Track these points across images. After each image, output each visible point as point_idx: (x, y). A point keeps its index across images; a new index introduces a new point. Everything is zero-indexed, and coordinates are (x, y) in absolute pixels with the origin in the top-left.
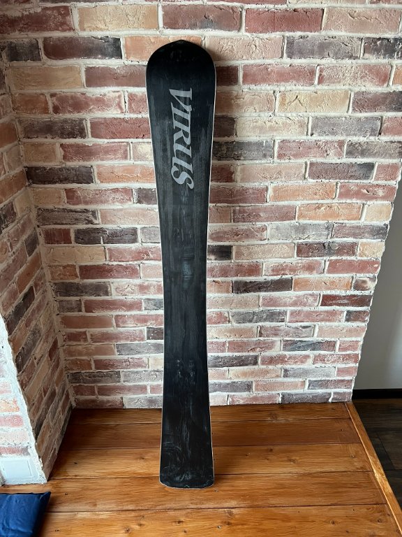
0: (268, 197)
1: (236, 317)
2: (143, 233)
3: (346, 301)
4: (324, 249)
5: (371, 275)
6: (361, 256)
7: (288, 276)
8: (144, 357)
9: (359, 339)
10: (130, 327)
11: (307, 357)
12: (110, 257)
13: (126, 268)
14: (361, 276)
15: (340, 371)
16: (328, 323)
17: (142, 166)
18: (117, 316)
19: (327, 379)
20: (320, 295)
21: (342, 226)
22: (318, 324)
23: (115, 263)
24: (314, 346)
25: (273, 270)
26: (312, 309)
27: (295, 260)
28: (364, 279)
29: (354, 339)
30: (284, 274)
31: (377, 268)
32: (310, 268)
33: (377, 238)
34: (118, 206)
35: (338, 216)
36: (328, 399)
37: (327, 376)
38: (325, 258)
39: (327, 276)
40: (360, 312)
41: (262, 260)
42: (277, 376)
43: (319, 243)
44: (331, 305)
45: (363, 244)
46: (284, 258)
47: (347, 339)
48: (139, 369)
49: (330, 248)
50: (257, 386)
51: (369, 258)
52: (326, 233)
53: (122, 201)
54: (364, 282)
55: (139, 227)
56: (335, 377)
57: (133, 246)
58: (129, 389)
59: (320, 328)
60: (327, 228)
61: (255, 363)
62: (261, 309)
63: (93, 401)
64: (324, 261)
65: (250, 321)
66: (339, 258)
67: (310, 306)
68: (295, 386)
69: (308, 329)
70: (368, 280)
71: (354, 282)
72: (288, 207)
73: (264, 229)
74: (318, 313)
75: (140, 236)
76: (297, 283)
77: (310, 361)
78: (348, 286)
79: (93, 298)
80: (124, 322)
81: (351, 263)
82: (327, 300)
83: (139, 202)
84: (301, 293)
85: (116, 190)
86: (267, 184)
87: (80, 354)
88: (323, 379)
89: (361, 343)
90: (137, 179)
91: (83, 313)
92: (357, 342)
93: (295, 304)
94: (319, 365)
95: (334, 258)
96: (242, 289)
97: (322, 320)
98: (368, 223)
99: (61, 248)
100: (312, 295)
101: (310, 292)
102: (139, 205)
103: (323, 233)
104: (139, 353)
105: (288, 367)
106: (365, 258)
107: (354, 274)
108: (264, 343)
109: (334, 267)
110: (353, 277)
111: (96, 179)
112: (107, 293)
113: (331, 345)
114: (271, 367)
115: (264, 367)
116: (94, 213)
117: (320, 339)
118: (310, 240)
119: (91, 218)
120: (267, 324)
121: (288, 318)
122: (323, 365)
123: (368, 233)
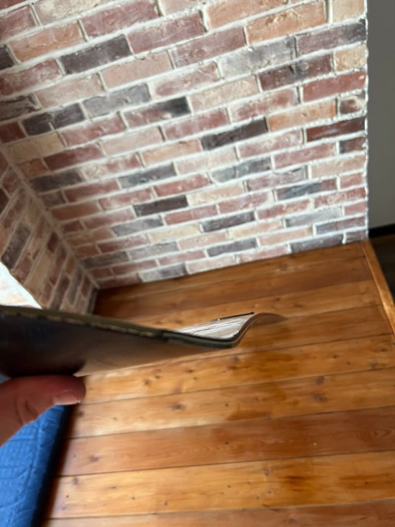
0: (206, 24)
1: (217, 176)
2: (87, 107)
3: (334, 131)
4: (292, 73)
5: (359, 91)
6: (339, 69)
7: (260, 117)
8: (141, 234)
9: (361, 170)
10: (116, 209)
11: (306, 202)
12: (67, 141)
13: (86, 149)
14: (346, 96)
15: (349, 210)
16: (321, 161)
17: (54, 29)
18: (100, 201)
19: (335, 220)
20: (302, 130)
21: (306, 37)
22: (310, 164)
23: (74, 147)
24: (312, 188)
25: (240, 114)
26: (298, 148)
27: (262, 95)
28: (351, 98)
29: (355, 172)
30: (254, 116)
31: (364, 80)
32: (282, 100)
33: (354, 42)
34: (49, 84)
35: (297, 25)
36: (341, 241)
37: (335, 217)
38: (296, 84)
39: (305, 105)
40: (355, 140)
41: (225, 105)
42: (280, 228)
43: (284, 68)
44: (318, 138)
45: (339, 54)
46: (248, 95)
47: (347, 173)
48: (142, 246)
49: (299, 70)
50: (262, 241)
51: (351, 70)
52: (287, 51)
53: (51, 77)
54: (352, 102)
55: (80, 101)
56: (343, 217)
57: (84, 124)
58: (141, 265)
59: (314, 168)
60: (288, 45)
61: (253, 219)
62: (242, 161)
63: (113, 281)
64: (296, 87)
65: (234, 177)
66: (314, 79)
67: (294, 145)
68: (302, 234)
69: (299, 172)
70: (355, 98)
71: (339, 105)
72: (234, 30)
73: (213, 66)
74: (307, 152)
75: (85, 112)
76: (272, 123)
77: (311, 205)
78: (333, 111)
79: (70, 187)
80: (109, 205)
81: (329, 81)
82: (313, 134)
83: (68, 72)
84: (280, 133)
85: (39, 66)
86: (198, 8)
87: (82, 241)
88: (331, 221)
89: (365, 174)
90: (55, 46)
91: (68, 204)
92: (360, 174)
93: (276, 147)
94: (322, 207)
95: (307, 81)
96: (213, 144)
97: (313, 158)
98: (339, 24)
99: (18, 144)
100: (293, 132)
101: (290, 129)
102: (69, 77)
103: (284, 52)
104: (135, 231)
105: (288, 216)
106: (346, 72)
107: (337, 94)
108: (255, 196)
109: (310, 93)
110: (336, 100)
111: (16, 58)
112: (80, 179)
113: (330, 184)
114: (270, 220)
115: (263, 221)
116: (30, 98)
117: (316, 180)
118: (272, 66)
119: (31, 105)
120: (253, 176)
121: (273, 164)
122: (327, 207)
123: (342, 37)
